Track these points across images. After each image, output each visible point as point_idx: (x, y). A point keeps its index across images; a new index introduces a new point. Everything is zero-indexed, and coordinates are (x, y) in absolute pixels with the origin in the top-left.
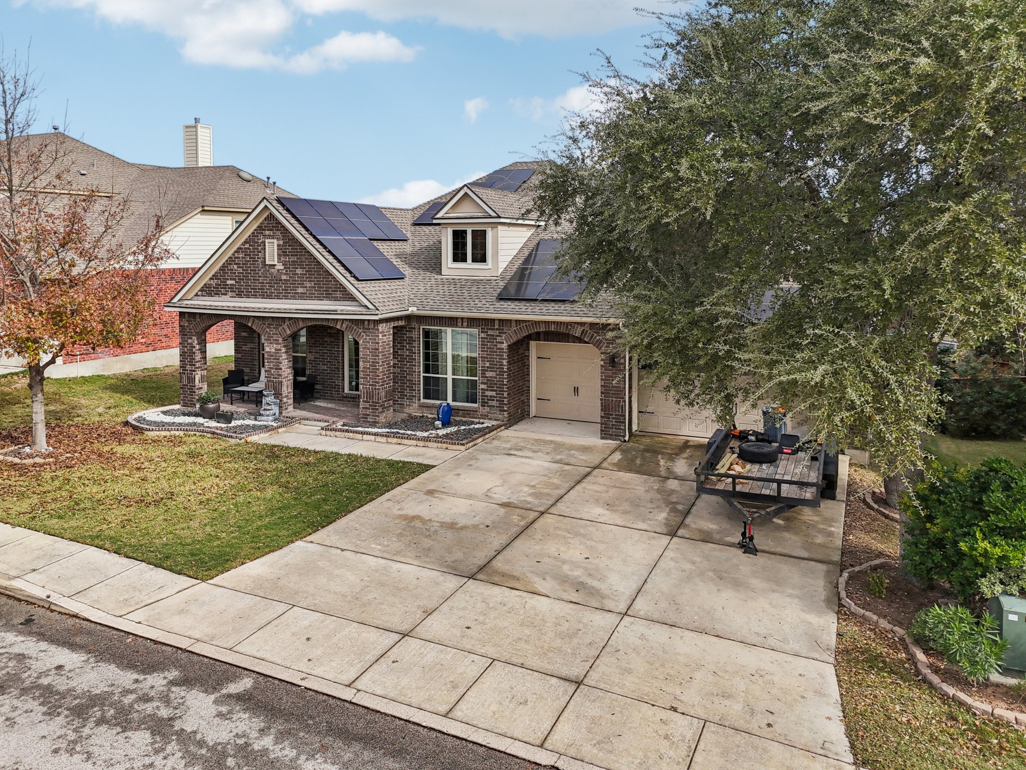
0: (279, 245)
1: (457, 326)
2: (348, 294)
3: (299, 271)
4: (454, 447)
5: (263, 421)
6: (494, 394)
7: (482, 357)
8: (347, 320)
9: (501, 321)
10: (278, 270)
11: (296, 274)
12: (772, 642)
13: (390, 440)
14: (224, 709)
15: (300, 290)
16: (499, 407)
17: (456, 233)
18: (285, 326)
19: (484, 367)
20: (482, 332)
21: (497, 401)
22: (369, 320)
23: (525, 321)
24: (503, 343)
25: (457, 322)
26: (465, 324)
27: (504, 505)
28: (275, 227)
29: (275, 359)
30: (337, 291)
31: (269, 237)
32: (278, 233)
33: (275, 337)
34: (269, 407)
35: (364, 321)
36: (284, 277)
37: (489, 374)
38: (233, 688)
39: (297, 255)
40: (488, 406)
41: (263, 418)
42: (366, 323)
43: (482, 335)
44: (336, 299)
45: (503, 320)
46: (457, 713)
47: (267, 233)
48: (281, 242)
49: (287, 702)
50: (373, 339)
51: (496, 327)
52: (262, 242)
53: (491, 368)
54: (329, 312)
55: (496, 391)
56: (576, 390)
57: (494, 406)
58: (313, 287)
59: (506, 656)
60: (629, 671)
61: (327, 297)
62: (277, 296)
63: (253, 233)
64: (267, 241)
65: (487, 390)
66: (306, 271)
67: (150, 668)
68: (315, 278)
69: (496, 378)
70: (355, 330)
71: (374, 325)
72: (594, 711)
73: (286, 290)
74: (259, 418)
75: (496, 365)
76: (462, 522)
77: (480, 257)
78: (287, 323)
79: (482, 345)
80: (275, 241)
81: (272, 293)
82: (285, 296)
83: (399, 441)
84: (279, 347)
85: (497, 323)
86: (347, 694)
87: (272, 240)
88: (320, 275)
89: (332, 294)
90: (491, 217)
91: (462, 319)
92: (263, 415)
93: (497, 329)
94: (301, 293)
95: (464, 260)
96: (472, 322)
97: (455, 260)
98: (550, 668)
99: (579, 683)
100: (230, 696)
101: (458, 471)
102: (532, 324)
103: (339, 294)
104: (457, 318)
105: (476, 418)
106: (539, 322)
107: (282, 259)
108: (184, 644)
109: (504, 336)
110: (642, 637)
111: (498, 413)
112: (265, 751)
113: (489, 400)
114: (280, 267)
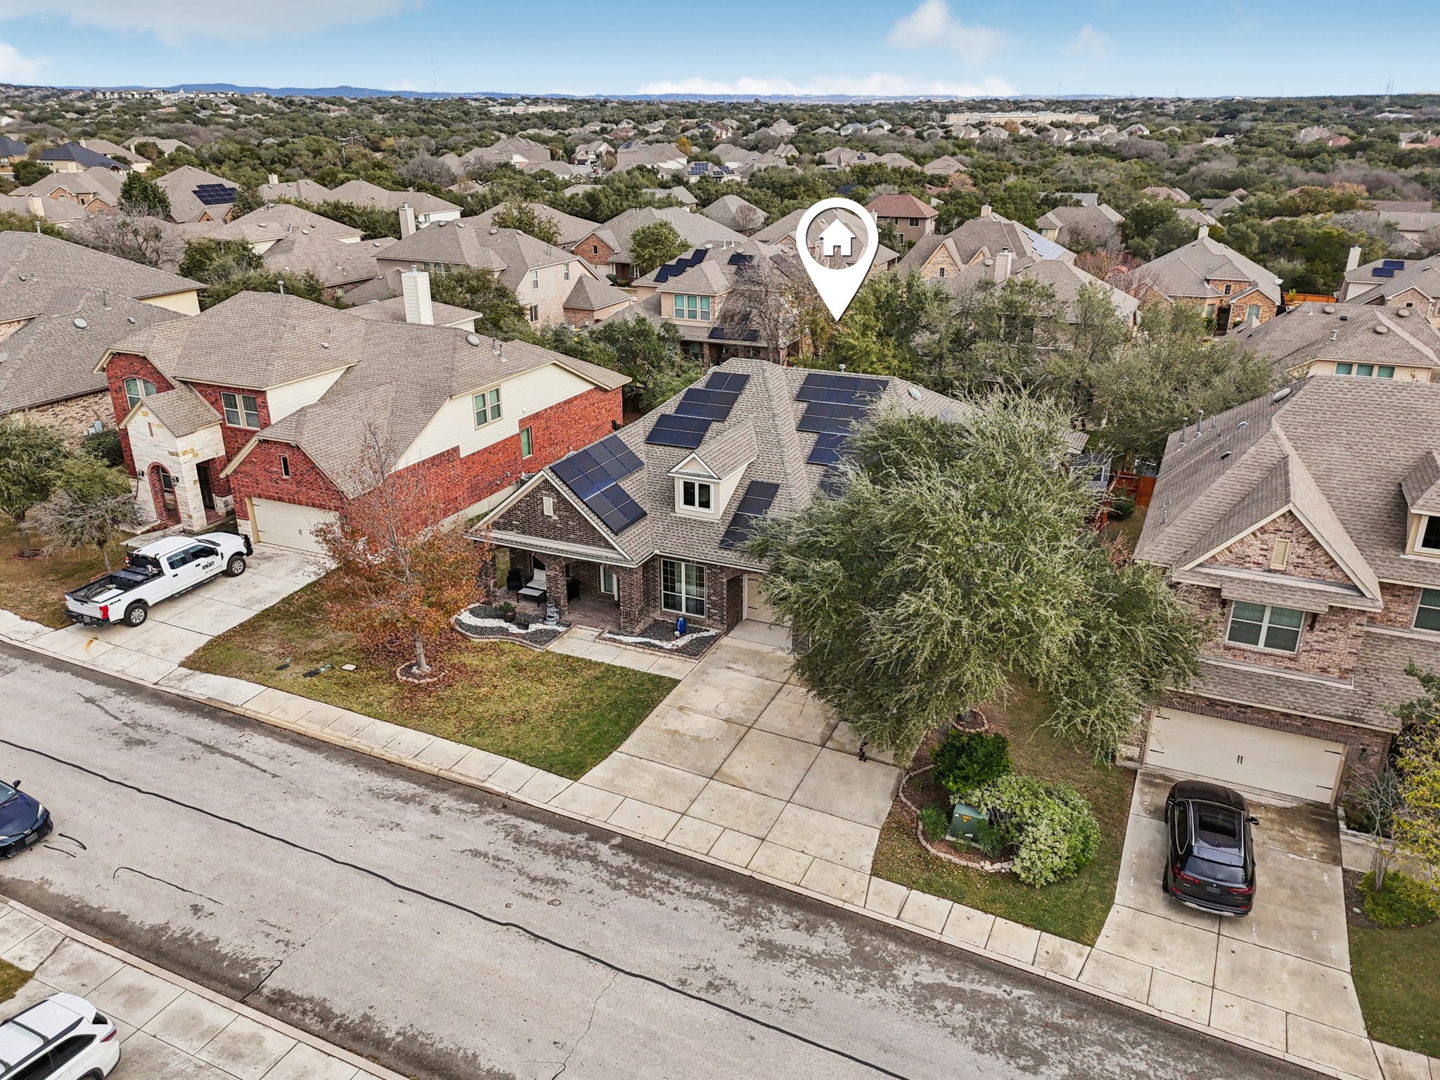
0: (553, 503)
2: (609, 545)
3: (570, 523)
4: (690, 659)
5: (549, 624)
6: (716, 611)
7: (708, 586)
10: (554, 520)
11: (568, 525)
12: (856, 818)
14: (615, 852)
15: (572, 536)
16: (720, 621)
17: (686, 485)
19: (709, 593)
20: (708, 569)
24: (723, 580)
27: (727, 721)
28: (550, 488)
31: (546, 495)
32: (553, 493)
36: (559, 525)
37: (713, 598)
38: (614, 842)
39: (568, 512)
40: (712, 619)
43: (708, 571)
46: (711, 854)
47: (544, 492)
48: (555, 501)
49: (639, 848)
50: (630, 578)
52: (540, 499)
53: (714, 594)
55: (718, 609)
58: (581, 536)
59: (731, 826)
60: (786, 834)
61: (593, 546)
62: (553, 538)
63: (531, 493)
64: (544, 498)
65: (712, 609)
66: (576, 524)
67: (574, 832)
68: (583, 530)
72: (768, 853)
73: (561, 535)
74: (546, 623)
75: (719, 592)
76: (704, 736)
77: (705, 504)
79: (708, 577)
80: (551, 499)
81: (549, 535)
82: (560, 539)
84: (555, 573)
86: (663, 845)
87: (548, 498)
88: (587, 528)
89: (596, 543)
90: (713, 478)
92: (548, 621)
93: (719, 569)
94: (573, 539)
95: (693, 504)
97: (686, 503)
98: (751, 832)
99: (763, 840)
100: (614, 845)
101: (697, 687)
105: (704, 626)
107: (557, 512)
108: (584, 819)
109: (724, 573)
110: (795, 815)
111: (720, 624)
112: (637, 870)
113: (713, 615)
114: (555, 518)
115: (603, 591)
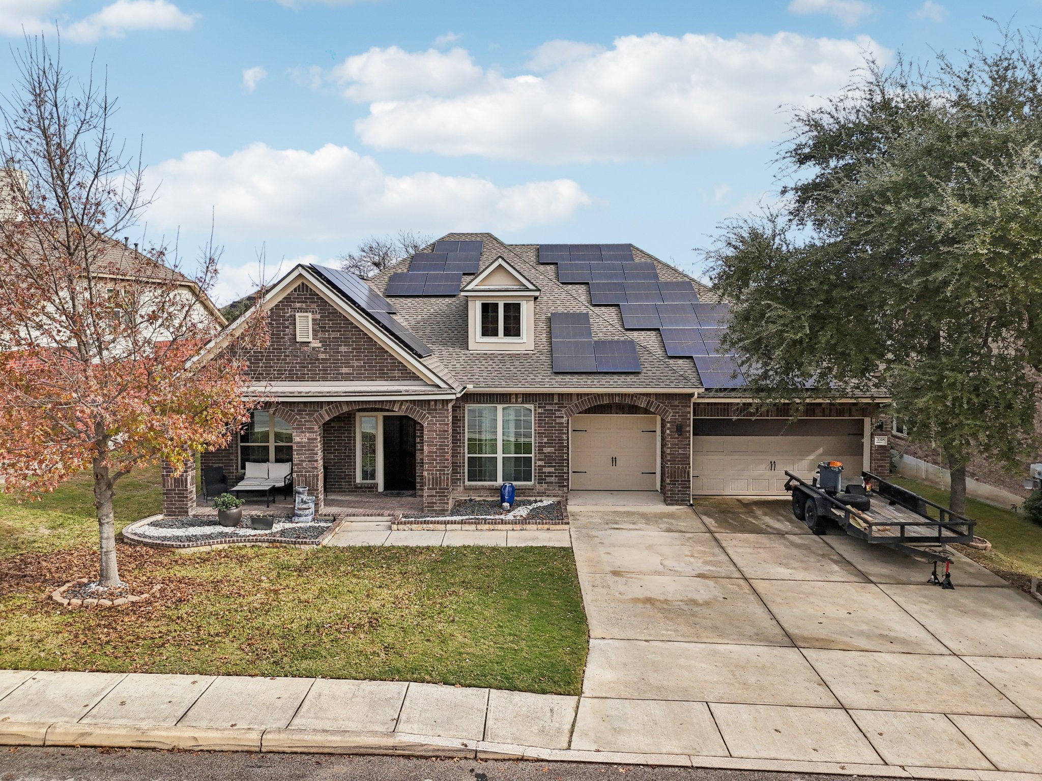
0: (314, 320)
1: (510, 402)
2: (410, 373)
3: (343, 349)
4: (557, 527)
5: (302, 522)
6: (552, 470)
7: (539, 433)
8: (407, 401)
9: (561, 395)
10: (314, 348)
11: (338, 352)
13: (479, 527)
15: (344, 370)
16: (559, 483)
17: (485, 307)
18: (323, 412)
19: (542, 443)
20: (539, 407)
21: (556, 476)
22: (436, 401)
23: (588, 394)
24: (563, 417)
25: (510, 399)
26: (520, 400)
27: (701, 577)
28: (309, 298)
29: (308, 450)
30: (395, 370)
31: (301, 310)
32: (314, 306)
33: (308, 425)
34: (305, 506)
35: (429, 401)
36: (321, 356)
37: (546, 450)
39: (340, 331)
40: (545, 483)
41: (301, 519)
42: (433, 403)
43: (540, 410)
44: (393, 379)
45: (562, 394)
47: (298, 305)
48: (318, 316)
50: (441, 421)
51: (556, 401)
52: (291, 316)
53: (549, 444)
54: (384, 393)
55: (555, 466)
56: (614, 460)
57: (552, 483)
58: (362, 366)
61: (381, 377)
62: (312, 378)
63: (276, 306)
64: (297, 315)
65: (545, 466)
66: (353, 349)
68: (366, 356)
69: (555, 453)
70: (419, 411)
71: (443, 405)
73: (324, 370)
74: (296, 519)
75: (555, 440)
76: (698, 597)
77: (513, 329)
78: (326, 407)
79: (539, 420)
80: (310, 315)
81: (304, 374)
82: (323, 377)
83: (492, 527)
84: (313, 436)
85: (556, 397)
87: (306, 314)
88: (372, 352)
89: (388, 374)
90: (528, 290)
91: (516, 394)
92: (300, 516)
93: (556, 404)
94: (346, 374)
95: (495, 334)
96: (528, 397)
97: (485, 333)
101: (603, 550)
102: (595, 397)
103: (397, 373)
104: (510, 394)
105: (532, 496)
106: (602, 394)
107: (320, 335)
108: (682, 761)
109: (564, 410)
111: (557, 489)
113: (548, 476)
114: (316, 344)
115: (359, 479)
